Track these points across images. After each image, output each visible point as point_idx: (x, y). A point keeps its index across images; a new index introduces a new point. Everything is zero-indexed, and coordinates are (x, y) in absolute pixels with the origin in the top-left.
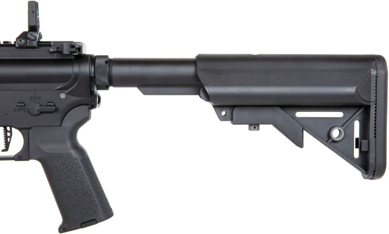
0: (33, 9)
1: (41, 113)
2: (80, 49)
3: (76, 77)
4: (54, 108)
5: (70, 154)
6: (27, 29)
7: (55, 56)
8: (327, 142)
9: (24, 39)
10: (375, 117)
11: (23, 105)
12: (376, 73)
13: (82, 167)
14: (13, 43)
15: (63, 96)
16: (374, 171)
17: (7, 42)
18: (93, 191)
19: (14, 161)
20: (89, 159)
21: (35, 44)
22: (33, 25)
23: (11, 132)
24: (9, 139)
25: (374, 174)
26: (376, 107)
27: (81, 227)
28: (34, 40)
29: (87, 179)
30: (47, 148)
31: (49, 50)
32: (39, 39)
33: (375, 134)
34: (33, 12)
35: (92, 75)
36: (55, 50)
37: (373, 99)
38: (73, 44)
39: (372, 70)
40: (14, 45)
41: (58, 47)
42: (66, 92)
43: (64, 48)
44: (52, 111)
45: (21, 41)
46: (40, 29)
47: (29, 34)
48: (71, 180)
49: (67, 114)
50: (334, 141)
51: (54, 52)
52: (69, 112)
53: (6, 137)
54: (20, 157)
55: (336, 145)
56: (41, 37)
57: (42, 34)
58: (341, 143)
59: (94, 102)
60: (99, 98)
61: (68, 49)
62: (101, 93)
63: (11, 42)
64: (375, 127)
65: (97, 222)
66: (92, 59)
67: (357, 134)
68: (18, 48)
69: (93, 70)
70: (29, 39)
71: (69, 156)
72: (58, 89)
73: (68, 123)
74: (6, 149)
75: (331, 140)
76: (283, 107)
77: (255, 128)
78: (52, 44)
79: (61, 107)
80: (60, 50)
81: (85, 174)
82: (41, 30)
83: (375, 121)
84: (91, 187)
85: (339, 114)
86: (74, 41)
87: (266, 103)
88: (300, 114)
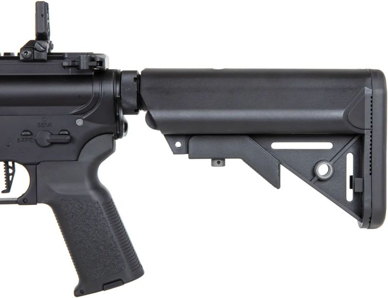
0: (42, 11)
1: (52, 144)
2: (101, 63)
3: (97, 98)
4: (68, 138)
5: (89, 196)
6: (34, 38)
7: (70, 72)
8: (311, 181)
9: (30, 50)
10: (371, 149)
11: (29, 133)
12: (371, 92)
13: (105, 214)
14: (16, 55)
15: (80, 122)
16: (370, 218)
17: (9, 54)
18: (118, 243)
19: (17, 205)
20: (113, 203)
21: (44, 56)
22: (42, 32)
23: (13, 168)
24: (11, 177)
25: (370, 222)
26: (371, 136)
27: (103, 289)
28: (43, 51)
29: (111, 228)
30: (60, 188)
31: (62, 64)
32: (49, 50)
33: (371, 170)
34: (42, 15)
35: (117, 96)
36: (70, 64)
37: (367, 125)
38: (93, 56)
39: (366, 88)
40: (17, 58)
41: (74, 60)
42: (84, 117)
43: (82, 62)
44: (67, 141)
45: (27, 53)
46: (50, 37)
47: (36, 44)
48: (91, 230)
49: (86, 146)
50: (320, 180)
51: (69, 67)
52: (88, 142)
53: (7, 175)
54: (25, 200)
55: (323, 184)
56: (51, 47)
57: (53, 43)
58: (329, 182)
59: (119, 131)
60: (126, 125)
61: (87, 62)
62: (128, 118)
63: (13, 53)
64: (371, 161)
65: (124, 283)
66: (117, 76)
67: (350, 171)
68: (23, 61)
69: (118, 89)
70: (36, 50)
71: (88, 198)
72: (74, 114)
73: (86, 157)
74: (8, 189)
75: (316, 179)
76: (254, 136)
77: (219, 163)
78: (66, 56)
79: (78, 136)
80: (76, 63)
81: (109, 222)
82: (52, 38)
83: (371, 153)
84: (115, 239)
85: (327, 145)
86: (94, 53)
87: (230, 131)
88: (276, 146)
